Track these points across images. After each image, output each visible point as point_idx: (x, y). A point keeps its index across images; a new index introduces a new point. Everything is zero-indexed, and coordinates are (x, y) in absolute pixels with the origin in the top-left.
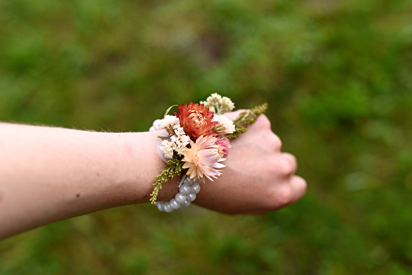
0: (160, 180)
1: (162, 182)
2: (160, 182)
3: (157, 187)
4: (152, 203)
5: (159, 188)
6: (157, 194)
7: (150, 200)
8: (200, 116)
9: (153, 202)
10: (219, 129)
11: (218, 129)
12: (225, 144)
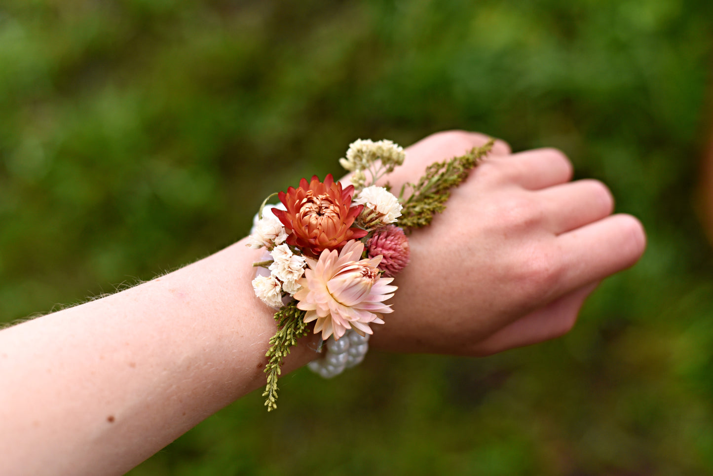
0: (274, 358)
1: (279, 360)
2: (276, 361)
3: (272, 373)
4: (269, 410)
5: (276, 373)
6: (275, 387)
7: (266, 404)
8: (323, 205)
9: (272, 406)
10: (371, 219)
11: (369, 218)
12: (390, 245)
